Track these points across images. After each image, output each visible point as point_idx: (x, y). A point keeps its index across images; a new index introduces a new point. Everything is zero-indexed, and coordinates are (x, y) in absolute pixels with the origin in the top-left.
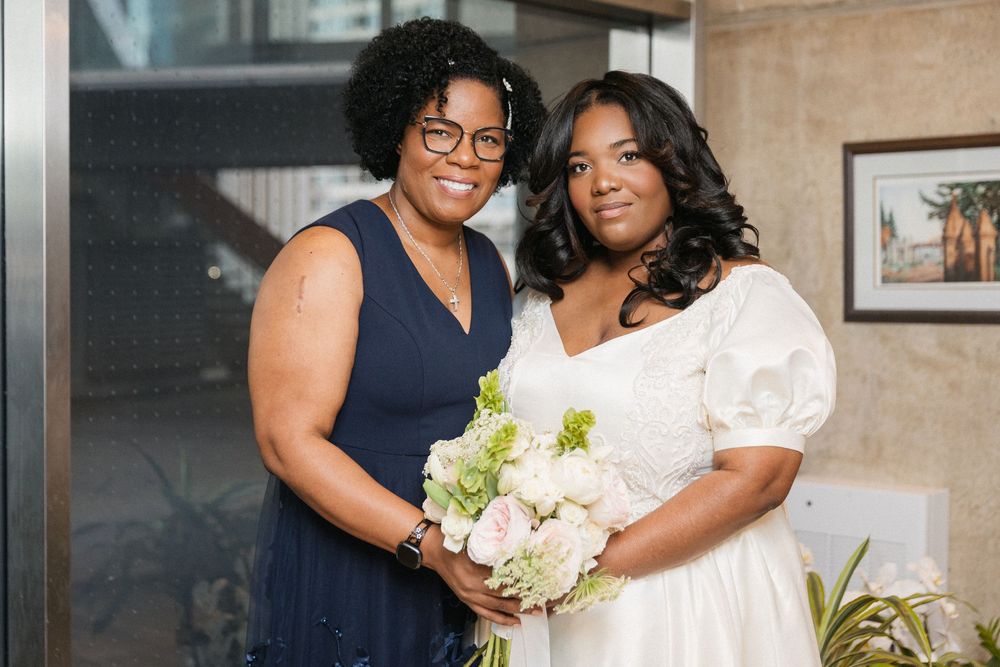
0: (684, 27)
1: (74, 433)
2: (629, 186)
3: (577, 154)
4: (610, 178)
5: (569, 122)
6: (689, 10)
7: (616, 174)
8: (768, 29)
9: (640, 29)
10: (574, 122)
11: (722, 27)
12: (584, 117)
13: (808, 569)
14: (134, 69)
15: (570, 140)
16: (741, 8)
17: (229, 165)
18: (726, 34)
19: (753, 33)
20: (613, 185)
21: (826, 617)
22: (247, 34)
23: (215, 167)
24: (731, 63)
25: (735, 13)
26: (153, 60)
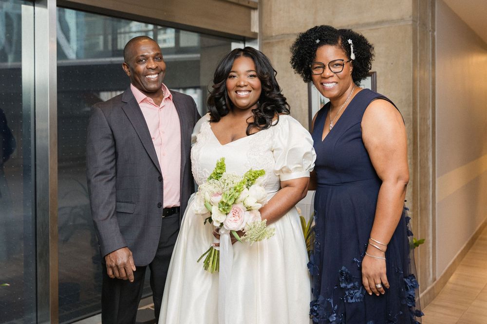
0: (255, 41)
1: (59, 178)
2: (251, 85)
3: (234, 72)
4: (244, 82)
5: (232, 61)
6: (257, 35)
7: (247, 80)
8: (283, 41)
9: (241, 42)
10: (234, 60)
11: (268, 41)
12: (238, 60)
13: (301, 215)
14: (72, 59)
15: (231, 67)
16: (274, 35)
17: (104, 91)
18: (269, 43)
19: (278, 42)
20: (246, 84)
21: (306, 230)
22: (110, 48)
23: (98, 92)
24: (271, 52)
25: (272, 36)
26: (77, 57)
